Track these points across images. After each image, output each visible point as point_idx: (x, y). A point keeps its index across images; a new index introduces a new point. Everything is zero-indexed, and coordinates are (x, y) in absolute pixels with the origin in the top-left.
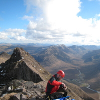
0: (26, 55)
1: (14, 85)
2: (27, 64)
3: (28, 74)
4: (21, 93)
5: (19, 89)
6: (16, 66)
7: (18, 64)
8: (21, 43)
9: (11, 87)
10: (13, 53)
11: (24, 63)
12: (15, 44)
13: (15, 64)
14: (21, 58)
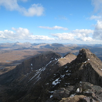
0: (92, 57)
1: (83, 88)
2: (93, 66)
3: (94, 77)
4: (91, 97)
5: (88, 92)
6: (82, 68)
7: (83, 65)
8: (87, 44)
9: (80, 89)
10: (79, 54)
11: (89, 65)
12: (81, 45)
13: (80, 65)
14: (86, 60)
